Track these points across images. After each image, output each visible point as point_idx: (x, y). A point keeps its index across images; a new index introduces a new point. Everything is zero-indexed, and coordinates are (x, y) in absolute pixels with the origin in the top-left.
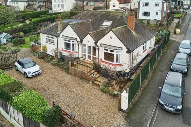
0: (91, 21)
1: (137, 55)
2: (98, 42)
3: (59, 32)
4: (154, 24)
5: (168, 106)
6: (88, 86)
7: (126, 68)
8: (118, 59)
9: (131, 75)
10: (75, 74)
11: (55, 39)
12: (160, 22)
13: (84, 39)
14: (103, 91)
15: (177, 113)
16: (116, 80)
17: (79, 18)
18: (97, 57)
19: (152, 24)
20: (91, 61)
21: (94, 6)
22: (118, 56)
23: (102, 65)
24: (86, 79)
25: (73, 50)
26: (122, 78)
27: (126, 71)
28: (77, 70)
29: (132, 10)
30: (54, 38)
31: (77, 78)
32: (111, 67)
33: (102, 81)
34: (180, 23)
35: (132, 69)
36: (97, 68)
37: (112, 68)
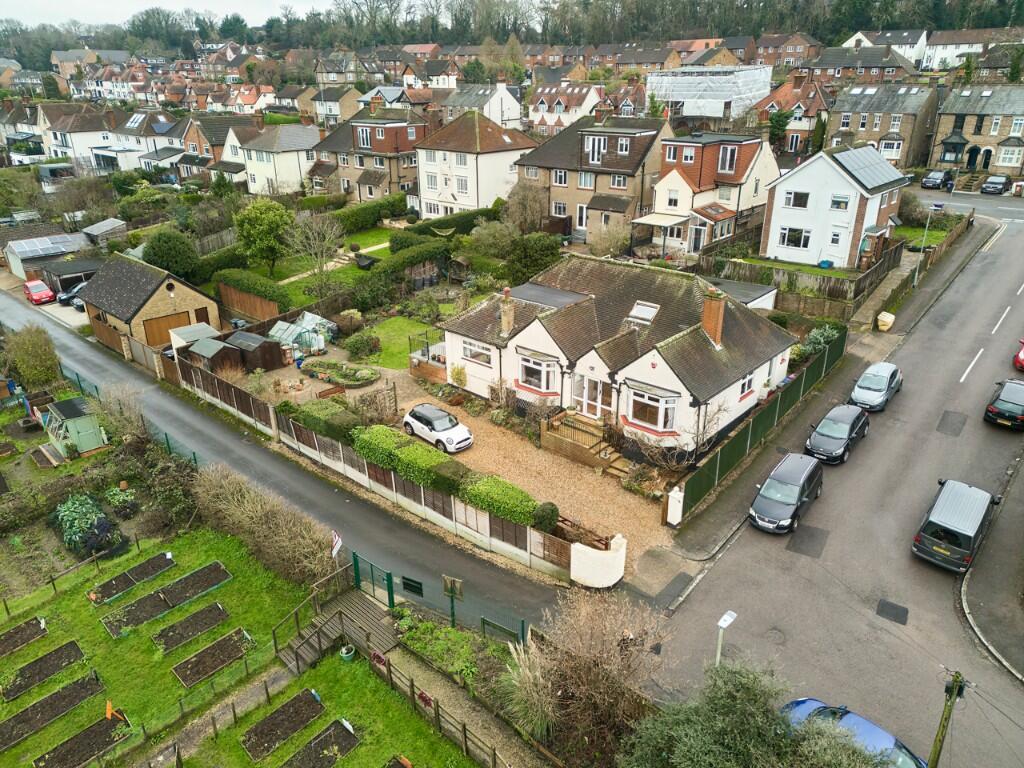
0: (594, 296)
1: (719, 410)
2: (619, 373)
3: (505, 335)
4: (812, 290)
5: (763, 520)
6: (592, 478)
7: (688, 443)
8: (670, 418)
9: (698, 459)
10: (558, 450)
11: (494, 353)
12: (832, 284)
13: (578, 362)
14: (629, 489)
15: (778, 533)
16: (661, 467)
17: (555, 282)
18: (613, 409)
19: (803, 289)
20: (596, 418)
21: (592, 194)
22: (669, 411)
23: (628, 431)
24: (585, 463)
25: (548, 388)
26: (674, 463)
27: (686, 449)
28: (562, 441)
29: (745, 213)
30: (488, 350)
31: (564, 460)
32: (650, 437)
33: (627, 469)
34: (916, 283)
35: (703, 445)
36: (613, 437)
37: (652, 439)
